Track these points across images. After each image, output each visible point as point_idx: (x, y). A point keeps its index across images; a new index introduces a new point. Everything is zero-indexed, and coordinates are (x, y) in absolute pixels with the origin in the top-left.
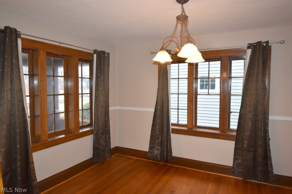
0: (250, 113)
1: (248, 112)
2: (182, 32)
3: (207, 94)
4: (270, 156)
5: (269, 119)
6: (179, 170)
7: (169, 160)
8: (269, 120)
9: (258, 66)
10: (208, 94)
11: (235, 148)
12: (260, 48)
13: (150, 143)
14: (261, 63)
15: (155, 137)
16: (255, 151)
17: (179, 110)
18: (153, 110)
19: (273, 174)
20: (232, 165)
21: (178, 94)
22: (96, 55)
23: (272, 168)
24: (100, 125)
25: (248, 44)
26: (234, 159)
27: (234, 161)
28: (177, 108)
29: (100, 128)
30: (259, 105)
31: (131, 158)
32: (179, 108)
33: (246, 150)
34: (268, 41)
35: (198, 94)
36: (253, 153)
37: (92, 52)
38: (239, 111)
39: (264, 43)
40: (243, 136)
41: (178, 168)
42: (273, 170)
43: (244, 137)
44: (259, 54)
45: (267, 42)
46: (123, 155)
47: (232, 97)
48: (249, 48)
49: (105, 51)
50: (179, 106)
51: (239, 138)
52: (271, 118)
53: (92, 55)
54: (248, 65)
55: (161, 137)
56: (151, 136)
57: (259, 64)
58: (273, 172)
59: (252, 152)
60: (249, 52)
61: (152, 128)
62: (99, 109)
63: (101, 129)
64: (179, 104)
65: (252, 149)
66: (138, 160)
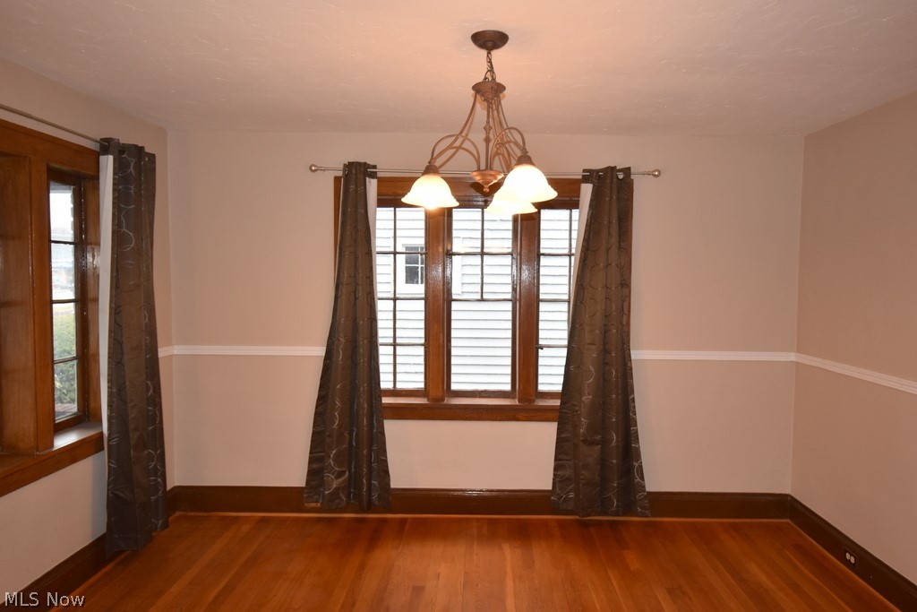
0: (594, 347)
1: (588, 344)
2: (487, 129)
3: (479, 297)
4: (638, 450)
5: (633, 357)
6: (407, 526)
7: (377, 503)
8: (633, 362)
9: (609, 226)
10: (482, 300)
11: (557, 439)
12: (612, 182)
13: (310, 458)
14: (615, 221)
15: (330, 436)
16: (604, 442)
17: (398, 348)
18: (321, 351)
19: (645, 491)
20: (550, 488)
21: (395, 299)
22: (111, 158)
23: (642, 478)
24: (131, 417)
25: (584, 171)
26: (554, 470)
27: (554, 475)
28: (391, 341)
29: (132, 426)
30: (612, 324)
31: (237, 517)
32: (398, 341)
33: (584, 441)
34: (629, 168)
35: (454, 297)
36: (599, 446)
37: (94, 146)
38: (566, 343)
39: (620, 170)
40: (575, 406)
41: (404, 521)
42: (643, 480)
43: (576, 408)
44: (611, 198)
45: (627, 171)
46: (205, 514)
47: (542, 306)
48: (586, 179)
49: (143, 147)
50: (397, 335)
51: (566, 413)
52: (636, 355)
53: (94, 157)
54: (586, 225)
55: (349, 434)
56: (313, 434)
57: (610, 222)
58: (644, 487)
59: (598, 444)
60: (587, 191)
61: (317, 407)
62: (125, 357)
63: (136, 429)
64: (397, 330)
65: (599, 437)
66: (263, 520)
